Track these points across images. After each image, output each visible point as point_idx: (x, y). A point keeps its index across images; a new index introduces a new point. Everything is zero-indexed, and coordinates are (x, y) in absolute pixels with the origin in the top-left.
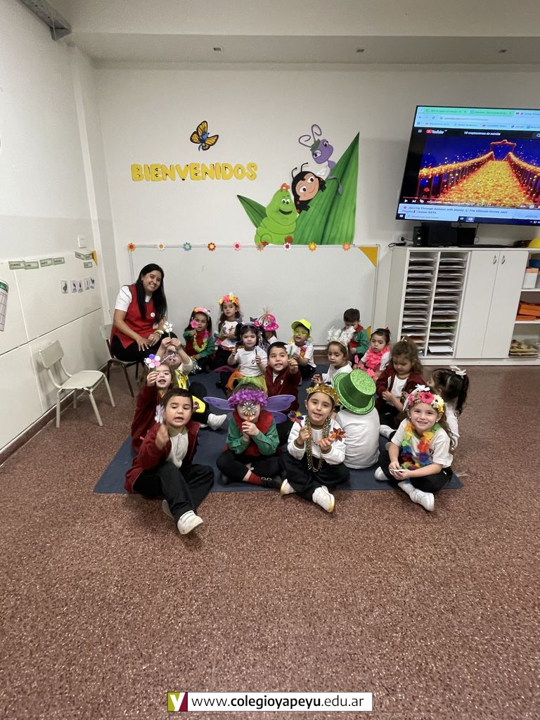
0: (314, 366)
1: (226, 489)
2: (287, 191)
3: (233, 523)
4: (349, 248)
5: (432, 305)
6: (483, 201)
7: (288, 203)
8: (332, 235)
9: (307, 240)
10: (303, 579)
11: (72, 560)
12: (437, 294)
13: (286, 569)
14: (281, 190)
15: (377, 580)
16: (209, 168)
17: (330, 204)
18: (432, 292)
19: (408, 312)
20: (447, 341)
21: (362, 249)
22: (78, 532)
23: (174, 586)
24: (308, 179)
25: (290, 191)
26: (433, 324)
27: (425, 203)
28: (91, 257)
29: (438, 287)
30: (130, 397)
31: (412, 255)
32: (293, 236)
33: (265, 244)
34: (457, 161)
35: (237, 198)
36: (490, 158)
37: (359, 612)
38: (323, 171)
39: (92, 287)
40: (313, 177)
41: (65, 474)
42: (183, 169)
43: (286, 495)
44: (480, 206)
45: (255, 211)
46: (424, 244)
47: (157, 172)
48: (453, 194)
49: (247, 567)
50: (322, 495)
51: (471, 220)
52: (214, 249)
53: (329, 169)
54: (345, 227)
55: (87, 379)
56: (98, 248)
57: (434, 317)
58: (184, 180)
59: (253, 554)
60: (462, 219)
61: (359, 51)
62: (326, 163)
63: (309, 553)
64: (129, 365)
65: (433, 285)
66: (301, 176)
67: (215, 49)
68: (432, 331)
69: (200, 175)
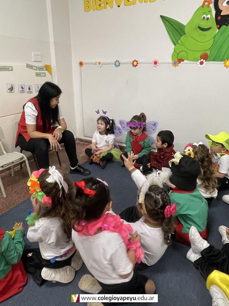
2: (209, 6)
7: (208, 19)
14: (203, 5)
28: (45, 69)
32: (208, 52)
33: (180, 60)
45: (176, 30)
52: (137, 65)
56: (53, 63)
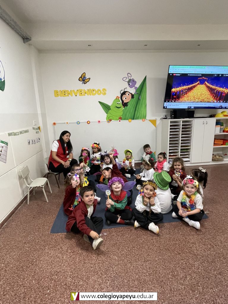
0: (135, 170)
1: (109, 227)
2: (119, 99)
3: (116, 243)
4: (145, 121)
5: (180, 142)
6: (197, 100)
7: (119, 104)
8: (138, 115)
9: (128, 118)
10: (153, 265)
11: (47, 266)
12: (182, 137)
13: (144, 262)
14: (116, 99)
15: (184, 263)
16: (86, 91)
17: (136, 104)
18: (180, 137)
19: (171, 145)
20: (187, 156)
21: (150, 120)
22: (47, 252)
23: (97, 274)
24: (127, 94)
25: (120, 99)
26: (181, 150)
27: (175, 102)
28: (38, 129)
29: (182, 134)
30: (58, 189)
31: (171, 122)
32: (122, 117)
33: (111, 120)
34: (186, 85)
35: (99, 103)
36: (198, 84)
37: (181, 279)
38: (133, 91)
39: (39, 142)
40: (129, 93)
41: (36, 226)
42: (76, 91)
43: (136, 228)
44: (196, 102)
45: (106, 108)
46: (175, 118)
47: (65, 93)
48: (185, 98)
49: (127, 262)
50: (152, 226)
51: (193, 108)
52: (89, 123)
53: (135, 90)
54: (143, 112)
55: (41, 182)
56: (41, 125)
57: (181, 146)
58: (76, 96)
59: (128, 255)
60: (189, 107)
61: (145, 45)
62: (134, 88)
63: (152, 253)
64: (57, 174)
65: (180, 134)
66: (124, 93)
67: (89, 45)
68: (181, 152)
69: (83, 94)
